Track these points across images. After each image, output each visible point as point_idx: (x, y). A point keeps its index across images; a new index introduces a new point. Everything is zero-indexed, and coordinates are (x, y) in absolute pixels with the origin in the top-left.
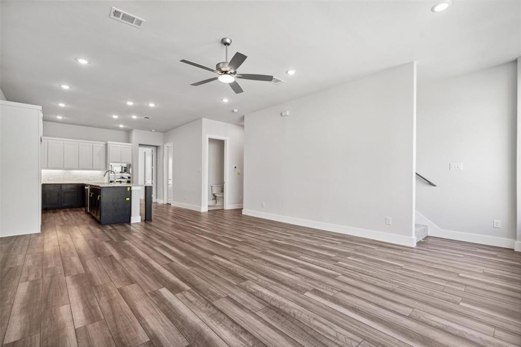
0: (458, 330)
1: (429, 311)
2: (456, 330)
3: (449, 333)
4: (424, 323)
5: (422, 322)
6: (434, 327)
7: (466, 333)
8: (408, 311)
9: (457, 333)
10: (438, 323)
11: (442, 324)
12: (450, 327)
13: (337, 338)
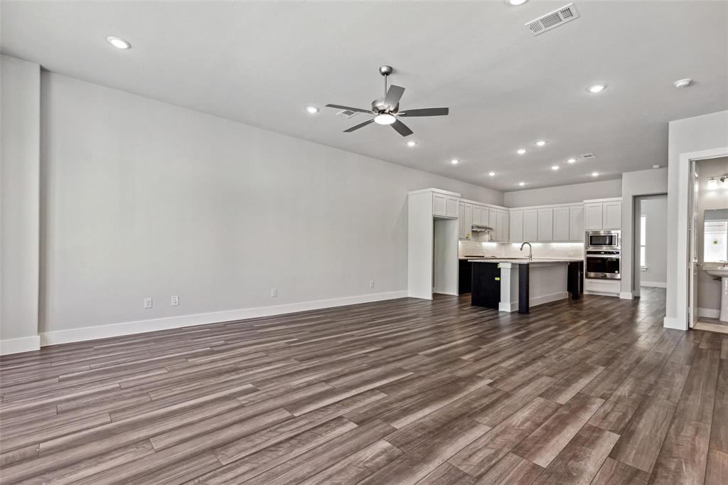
0: (83, 469)
1: (135, 463)
2: (86, 468)
3: (90, 458)
4: (126, 446)
5: (129, 445)
6: (112, 451)
7: (71, 474)
8: (158, 444)
9: (83, 465)
10: (111, 459)
11: (106, 461)
12: (95, 465)
13: (170, 389)
